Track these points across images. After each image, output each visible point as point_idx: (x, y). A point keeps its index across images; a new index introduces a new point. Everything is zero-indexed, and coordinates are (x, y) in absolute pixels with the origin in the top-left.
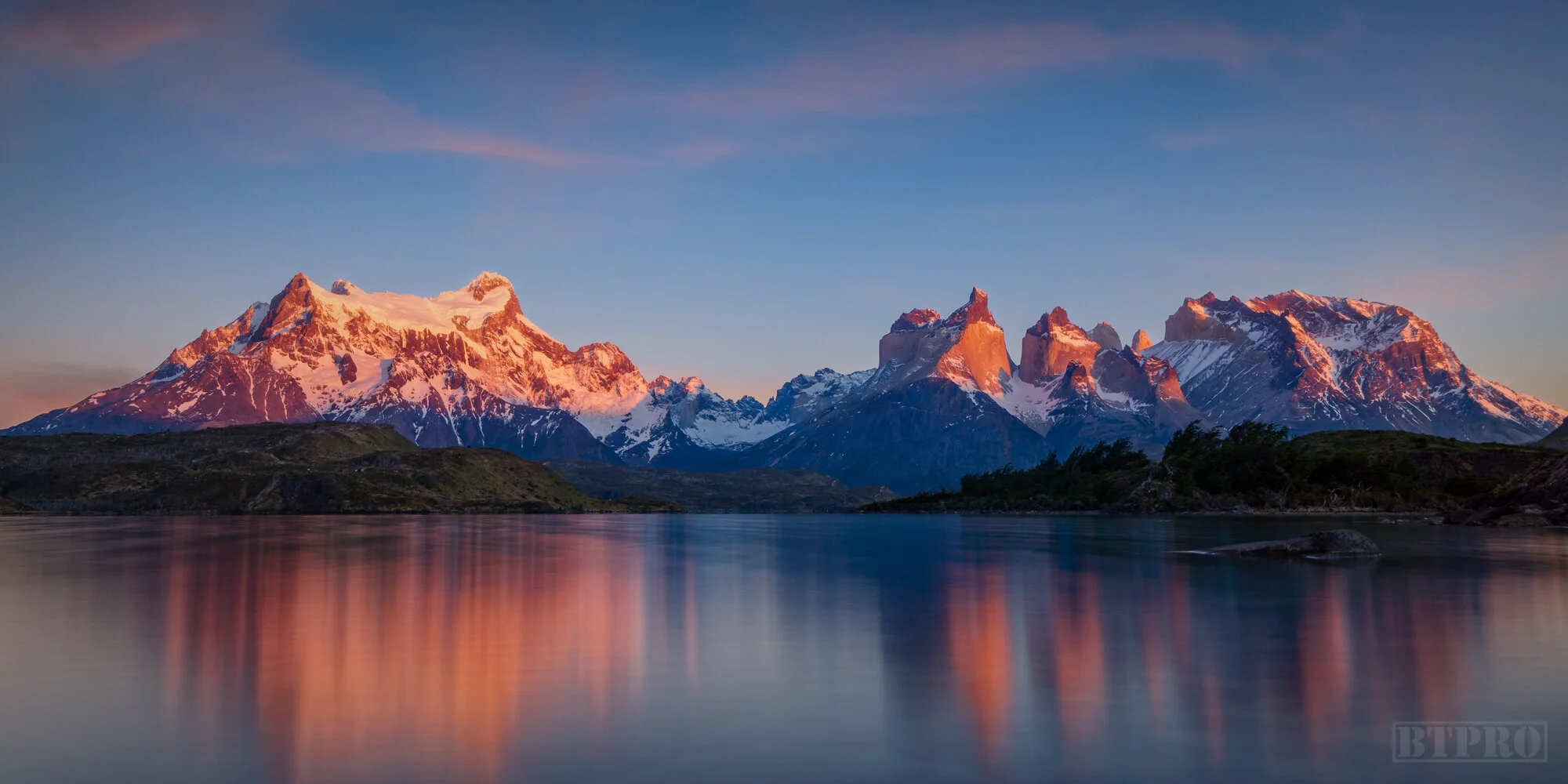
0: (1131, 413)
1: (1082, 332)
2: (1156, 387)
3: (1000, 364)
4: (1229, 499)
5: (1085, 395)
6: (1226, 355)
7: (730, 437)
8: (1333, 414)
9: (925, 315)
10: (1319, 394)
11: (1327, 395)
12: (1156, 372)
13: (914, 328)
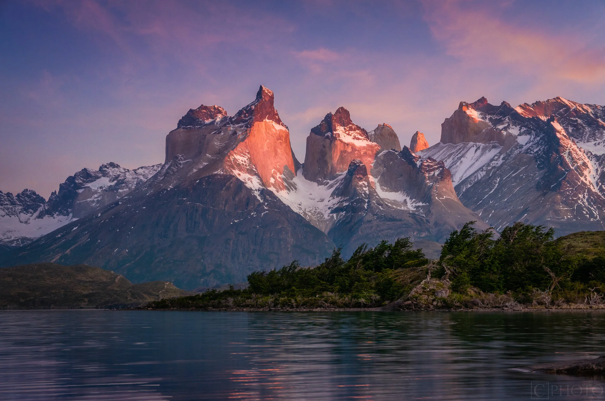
0: (408, 212)
1: (364, 132)
2: (431, 187)
3: (284, 160)
4: (500, 297)
5: (365, 193)
6: (496, 157)
7: (9, 231)
8: (592, 215)
9: (212, 112)
10: (580, 196)
11: (587, 197)
12: (432, 173)
13: (201, 124)
